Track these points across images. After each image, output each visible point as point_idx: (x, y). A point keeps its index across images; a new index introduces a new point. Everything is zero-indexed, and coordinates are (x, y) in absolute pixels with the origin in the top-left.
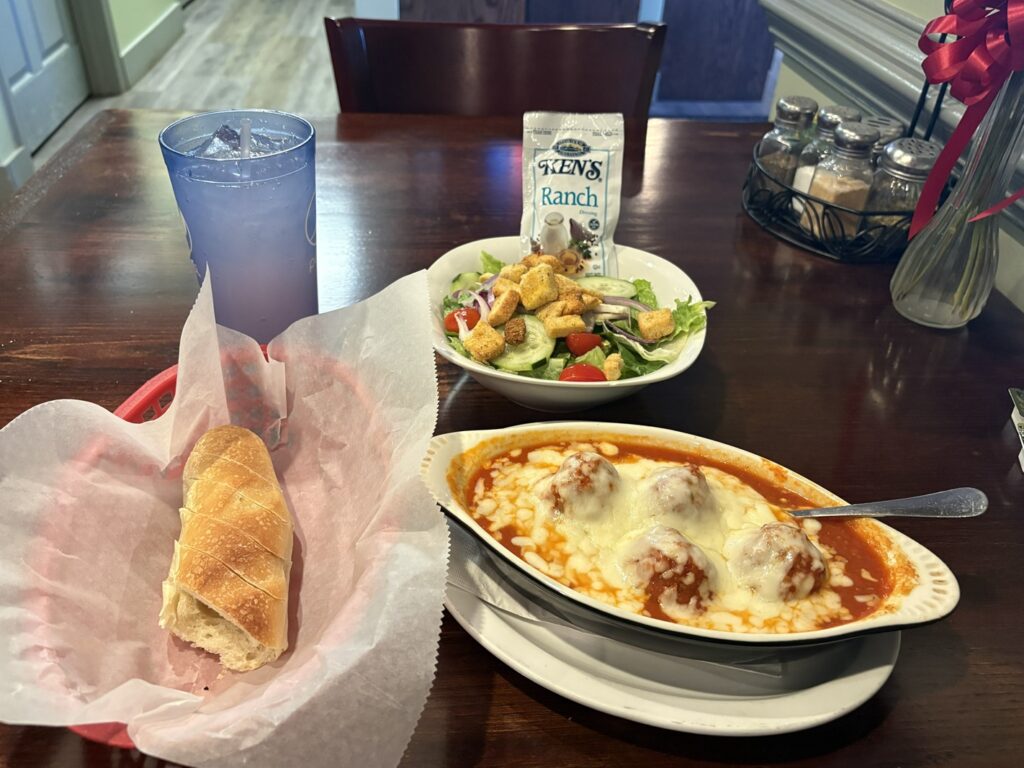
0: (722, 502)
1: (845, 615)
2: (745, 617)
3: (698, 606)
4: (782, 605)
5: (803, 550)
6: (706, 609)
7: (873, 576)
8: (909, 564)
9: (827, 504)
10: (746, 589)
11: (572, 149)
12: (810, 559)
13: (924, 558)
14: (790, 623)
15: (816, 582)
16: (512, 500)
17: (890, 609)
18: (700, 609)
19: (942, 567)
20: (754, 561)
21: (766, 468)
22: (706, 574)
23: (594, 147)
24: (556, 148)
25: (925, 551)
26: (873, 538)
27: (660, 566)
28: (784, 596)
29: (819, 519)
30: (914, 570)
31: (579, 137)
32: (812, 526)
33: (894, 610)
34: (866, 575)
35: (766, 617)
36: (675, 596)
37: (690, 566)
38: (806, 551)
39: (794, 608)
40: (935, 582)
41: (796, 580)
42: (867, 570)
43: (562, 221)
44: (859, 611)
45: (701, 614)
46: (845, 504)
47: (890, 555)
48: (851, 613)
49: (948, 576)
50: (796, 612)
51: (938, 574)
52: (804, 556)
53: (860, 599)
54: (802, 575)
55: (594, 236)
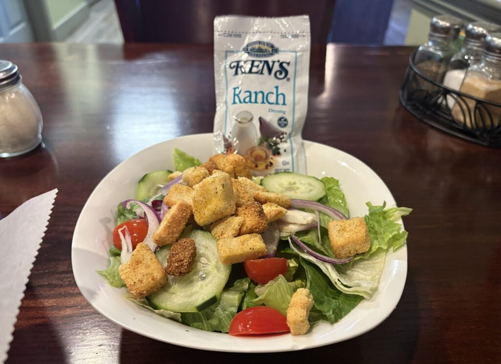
11: (261, 50)
23: (281, 49)
24: (246, 50)
31: (268, 39)
43: (252, 119)
55: (283, 134)
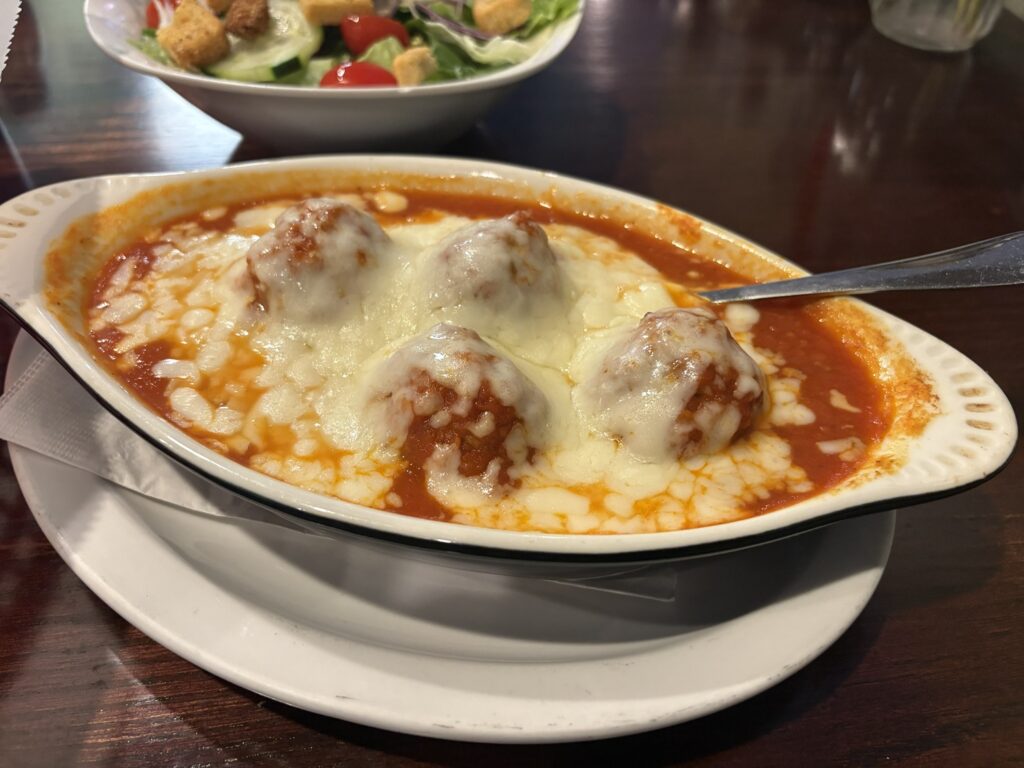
0: (579, 281)
1: (797, 482)
2: (596, 497)
3: (503, 479)
4: (672, 469)
5: (718, 358)
6: (518, 484)
7: (851, 402)
8: (919, 376)
9: (770, 276)
10: (606, 439)
12: (733, 375)
13: (946, 363)
14: (688, 505)
15: (743, 420)
16: (180, 294)
17: (886, 465)
18: (507, 484)
19: (981, 378)
20: (620, 383)
21: (663, 221)
22: (521, 414)
25: (949, 351)
26: (853, 333)
27: (425, 402)
28: (679, 450)
29: (756, 304)
30: (929, 387)
32: (741, 317)
33: (894, 466)
34: (839, 401)
35: (640, 495)
36: (455, 462)
37: (484, 399)
38: (726, 358)
39: (697, 473)
40: (970, 407)
41: (703, 417)
42: (841, 391)
44: (825, 473)
45: (506, 495)
46: (804, 274)
47: (884, 361)
48: (811, 477)
49: (994, 395)
50: (702, 481)
51: (975, 392)
52: (721, 369)
53: (828, 447)
54: (715, 407)
